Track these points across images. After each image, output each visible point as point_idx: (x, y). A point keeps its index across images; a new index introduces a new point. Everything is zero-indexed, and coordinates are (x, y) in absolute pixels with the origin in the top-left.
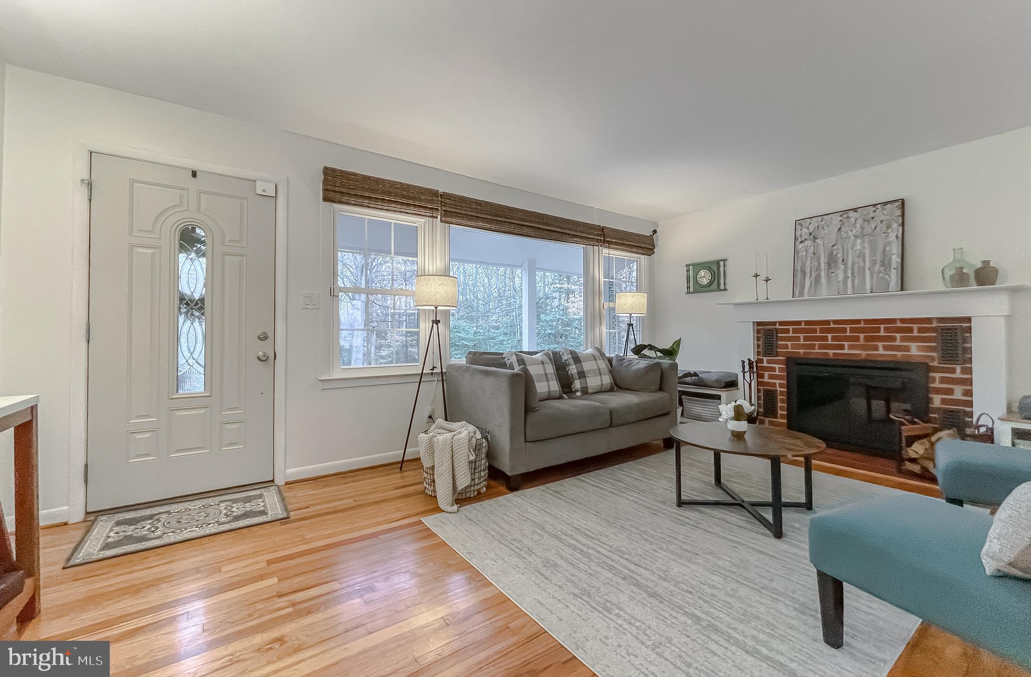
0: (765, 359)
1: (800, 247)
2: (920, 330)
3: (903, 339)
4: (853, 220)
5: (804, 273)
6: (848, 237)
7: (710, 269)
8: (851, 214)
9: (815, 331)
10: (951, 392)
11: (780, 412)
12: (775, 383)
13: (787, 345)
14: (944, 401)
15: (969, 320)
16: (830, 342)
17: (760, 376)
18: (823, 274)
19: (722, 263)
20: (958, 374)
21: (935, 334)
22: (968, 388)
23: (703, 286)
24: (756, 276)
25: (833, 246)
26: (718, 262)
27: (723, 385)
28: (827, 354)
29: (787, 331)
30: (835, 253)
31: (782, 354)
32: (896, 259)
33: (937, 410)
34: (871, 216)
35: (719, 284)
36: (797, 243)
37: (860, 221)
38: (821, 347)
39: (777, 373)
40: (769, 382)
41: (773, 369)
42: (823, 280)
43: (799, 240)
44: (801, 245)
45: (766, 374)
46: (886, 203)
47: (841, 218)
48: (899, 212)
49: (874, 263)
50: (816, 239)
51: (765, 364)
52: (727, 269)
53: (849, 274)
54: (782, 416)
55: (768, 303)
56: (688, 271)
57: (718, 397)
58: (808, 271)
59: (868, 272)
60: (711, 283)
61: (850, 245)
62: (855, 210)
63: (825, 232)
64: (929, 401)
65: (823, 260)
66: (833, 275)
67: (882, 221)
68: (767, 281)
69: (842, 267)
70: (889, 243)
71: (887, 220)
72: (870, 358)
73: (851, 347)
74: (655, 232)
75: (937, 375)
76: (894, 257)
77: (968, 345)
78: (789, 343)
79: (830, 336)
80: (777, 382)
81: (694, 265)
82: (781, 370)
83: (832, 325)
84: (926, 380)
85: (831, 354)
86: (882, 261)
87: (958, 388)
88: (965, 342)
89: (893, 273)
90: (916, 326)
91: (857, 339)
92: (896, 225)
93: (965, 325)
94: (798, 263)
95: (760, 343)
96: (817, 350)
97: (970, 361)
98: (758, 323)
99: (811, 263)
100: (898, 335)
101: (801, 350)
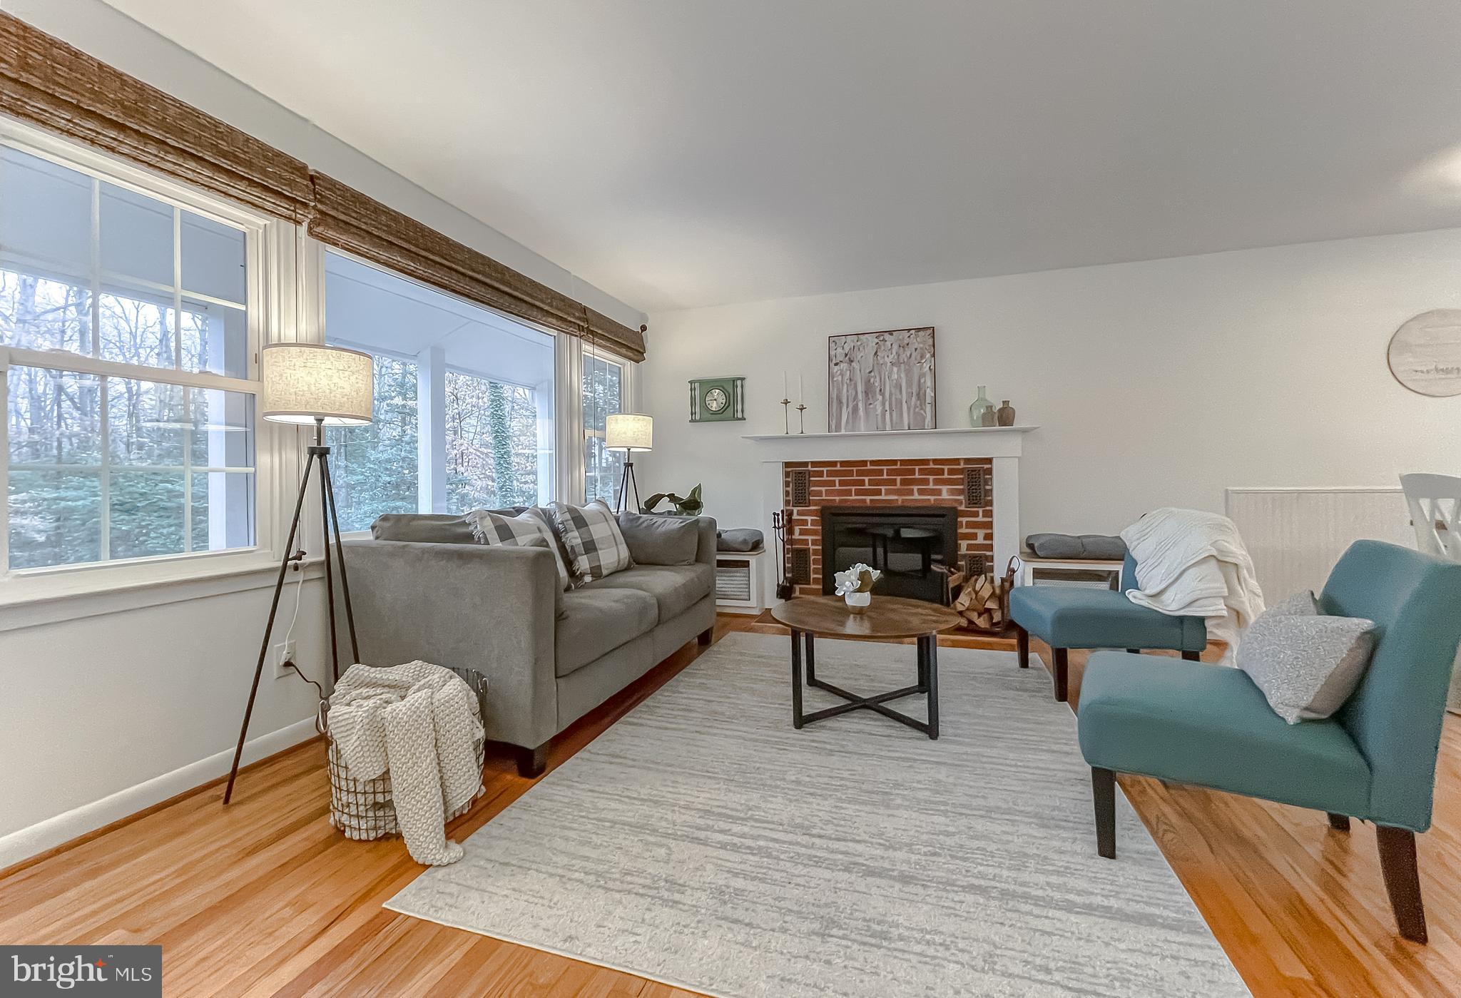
0: (795, 510)
1: (835, 371)
2: (951, 472)
3: (936, 482)
4: (888, 344)
5: (840, 402)
6: (885, 364)
7: (724, 390)
8: (887, 336)
9: (850, 473)
10: (974, 536)
11: (812, 576)
12: (808, 541)
13: (821, 491)
14: (970, 547)
15: (989, 461)
16: (867, 487)
17: (790, 532)
18: (861, 405)
19: (738, 383)
20: (980, 519)
21: (962, 477)
22: (989, 531)
23: (715, 413)
24: (786, 402)
25: (870, 373)
26: (734, 381)
27: (750, 547)
28: (864, 501)
29: (820, 474)
30: (872, 380)
31: (816, 503)
32: (930, 393)
33: (964, 556)
34: (906, 342)
35: (735, 412)
36: (832, 365)
37: (895, 347)
38: (858, 493)
39: (809, 527)
40: (800, 540)
41: (805, 522)
42: (861, 412)
43: (834, 362)
44: (836, 368)
45: (797, 530)
46: (919, 330)
47: (877, 341)
48: (930, 341)
49: (910, 395)
50: (852, 361)
51: (797, 516)
52: (746, 390)
53: (887, 408)
54: (816, 581)
55: (803, 438)
56: (693, 390)
57: (746, 564)
58: (844, 401)
59: (905, 405)
60: (725, 408)
61: (887, 374)
62: (891, 333)
63: (862, 354)
64: (957, 547)
65: (860, 388)
66: (871, 406)
67: (916, 349)
68: (801, 409)
69: (880, 398)
70: (923, 375)
71: (921, 348)
72: (906, 504)
73: (888, 493)
74: (644, 328)
75: (964, 520)
76: (928, 391)
77: (988, 487)
78: (823, 489)
79: (866, 479)
80: (810, 538)
81: (701, 382)
82: (813, 522)
83: (869, 467)
84: (955, 525)
85: (868, 501)
86: (918, 394)
87: (981, 533)
88: (986, 484)
89: (928, 408)
90: (946, 468)
91: (893, 482)
92: (928, 356)
93: (986, 466)
94: (833, 389)
95: (790, 489)
96: (854, 497)
97: (990, 503)
98: (787, 465)
99: (848, 391)
100: (931, 478)
101: (837, 498)
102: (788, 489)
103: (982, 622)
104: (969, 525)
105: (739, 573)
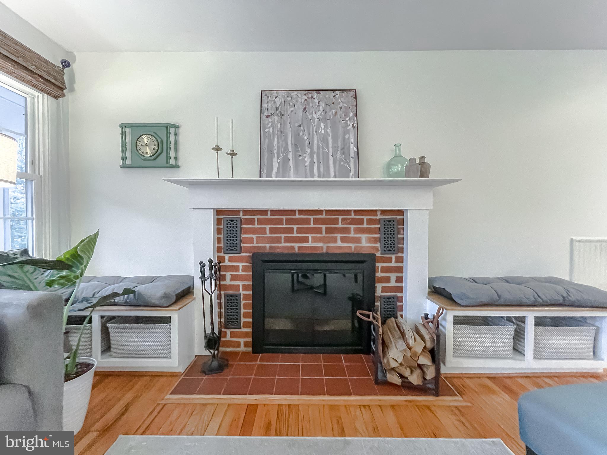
0: (227, 257)
1: (266, 123)
2: (370, 222)
3: (357, 231)
4: (316, 101)
5: (271, 152)
6: (313, 119)
7: (155, 136)
8: (315, 95)
9: (280, 222)
10: (388, 280)
11: (243, 320)
12: (239, 286)
13: (252, 238)
14: (384, 289)
15: (401, 212)
16: (295, 234)
17: (222, 278)
18: (290, 157)
19: (172, 130)
20: (393, 264)
21: (379, 226)
22: (400, 275)
23: (146, 159)
24: (218, 149)
25: (300, 126)
26: (167, 127)
28: (293, 247)
29: (252, 222)
30: (301, 134)
31: (248, 250)
32: (353, 148)
33: (380, 297)
34: (332, 101)
35: (168, 158)
36: (264, 117)
37: (322, 104)
38: (287, 240)
39: (241, 273)
40: (230, 285)
41: (236, 269)
42: (291, 163)
43: (266, 114)
44: (268, 120)
45: (228, 275)
46: (343, 91)
47: (305, 97)
48: (353, 102)
49: (335, 149)
50: (283, 115)
51: (227, 263)
52: (181, 138)
53: (315, 160)
54: (246, 325)
55: (234, 183)
56: (123, 134)
58: (275, 151)
59: (331, 158)
60: (156, 156)
61: (315, 128)
62: (318, 91)
63: (292, 109)
64: (374, 289)
65: (290, 140)
66: (301, 158)
67: (341, 108)
68: (232, 155)
69: (309, 151)
70: (347, 132)
71: (345, 107)
72: (330, 251)
73: (315, 240)
74: (66, 64)
75: (380, 265)
76: (352, 146)
77: (400, 236)
78: (254, 236)
79: (295, 227)
80: (240, 283)
81: (132, 126)
82: (245, 269)
83: (297, 216)
84: (373, 270)
85: (296, 248)
86: (343, 149)
87: (393, 277)
88: (399, 233)
89: (352, 162)
90: (365, 218)
91: (319, 231)
92: (351, 115)
93: (399, 217)
94: (265, 139)
95: (221, 236)
96: (283, 244)
97: (402, 250)
98: (219, 212)
99: (278, 143)
100: (352, 227)
101: (268, 245)
102: (219, 236)
103: (415, 379)
104: (385, 270)
105: (158, 329)
